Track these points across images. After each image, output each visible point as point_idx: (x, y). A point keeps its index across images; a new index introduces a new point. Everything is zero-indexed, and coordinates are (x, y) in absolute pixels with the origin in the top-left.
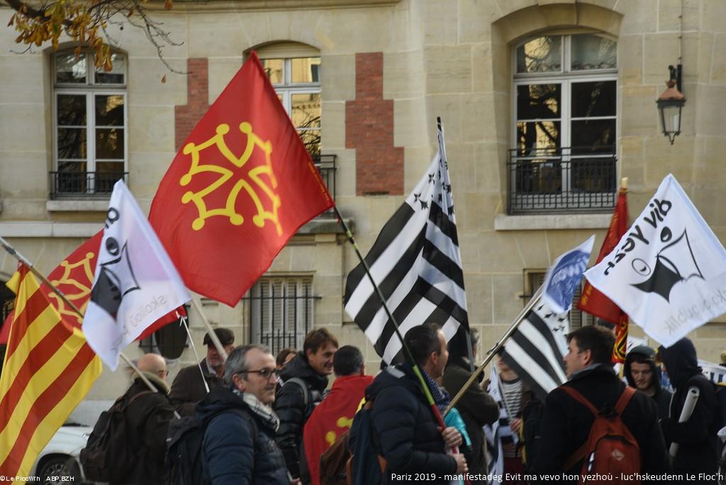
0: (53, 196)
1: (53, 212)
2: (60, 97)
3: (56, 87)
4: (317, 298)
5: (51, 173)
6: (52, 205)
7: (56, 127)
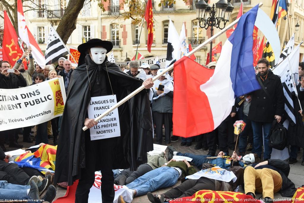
0: (163, 44)
1: (163, 46)
2: (165, 29)
3: (164, 27)
4: (201, 60)
5: (163, 40)
6: (163, 45)
7: (164, 33)
